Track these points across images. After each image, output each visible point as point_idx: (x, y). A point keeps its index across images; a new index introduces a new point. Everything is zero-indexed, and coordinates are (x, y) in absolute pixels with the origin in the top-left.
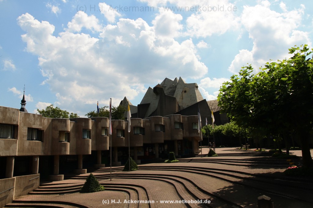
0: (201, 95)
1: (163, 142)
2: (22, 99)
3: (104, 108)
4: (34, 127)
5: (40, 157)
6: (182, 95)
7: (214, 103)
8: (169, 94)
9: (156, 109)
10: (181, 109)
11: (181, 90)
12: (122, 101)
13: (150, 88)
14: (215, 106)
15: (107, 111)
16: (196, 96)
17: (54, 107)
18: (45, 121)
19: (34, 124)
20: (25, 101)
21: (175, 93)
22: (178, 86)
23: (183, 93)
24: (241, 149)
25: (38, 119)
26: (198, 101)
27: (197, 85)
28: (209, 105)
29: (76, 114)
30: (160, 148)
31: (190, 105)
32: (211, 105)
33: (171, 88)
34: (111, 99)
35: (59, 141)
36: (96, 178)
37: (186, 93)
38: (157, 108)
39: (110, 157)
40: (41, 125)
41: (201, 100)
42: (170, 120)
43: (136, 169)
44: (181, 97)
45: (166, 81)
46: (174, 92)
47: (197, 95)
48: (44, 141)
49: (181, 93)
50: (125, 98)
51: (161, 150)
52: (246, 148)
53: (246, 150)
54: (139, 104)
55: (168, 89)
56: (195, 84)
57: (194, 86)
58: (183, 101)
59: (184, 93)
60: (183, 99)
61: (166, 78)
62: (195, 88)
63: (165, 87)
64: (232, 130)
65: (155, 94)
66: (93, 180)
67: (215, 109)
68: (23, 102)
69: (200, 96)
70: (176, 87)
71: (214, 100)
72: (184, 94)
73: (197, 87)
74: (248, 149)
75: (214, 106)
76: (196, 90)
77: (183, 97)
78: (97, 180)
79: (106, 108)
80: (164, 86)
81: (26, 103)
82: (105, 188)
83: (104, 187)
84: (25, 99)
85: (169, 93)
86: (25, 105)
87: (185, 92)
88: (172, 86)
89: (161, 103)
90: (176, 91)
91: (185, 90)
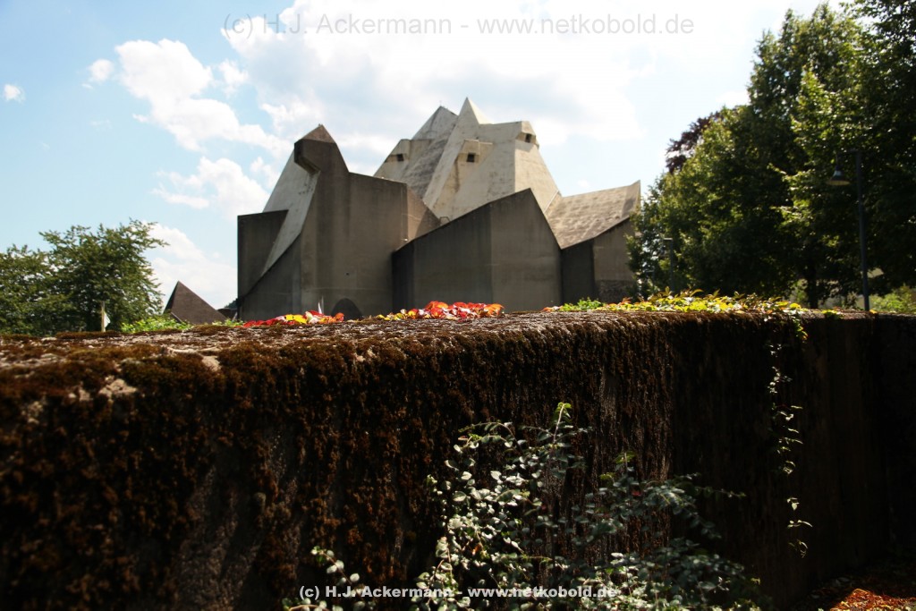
0: (545, 171)
6: (457, 173)
7: (590, 204)
11: (459, 151)
14: (589, 218)
16: (513, 173)
23: (463, 162)
32: (577, 212)
37: (475, 164)
44: (453, 182)
49: (452, 165)
56: (518, 124)
57: (516, 135)
58: (453, 199)
59: (466, 163)
60: (457, 187)
61: (440, 108)
62: (522, 143)
72: (465, 168)
73: (529, 138)
75: (586, 216)
76: (518, 154)
77: (457, 180)
87: (471, 158)
89: (322, 207)
90: (442, 156)
91: (471, 152)
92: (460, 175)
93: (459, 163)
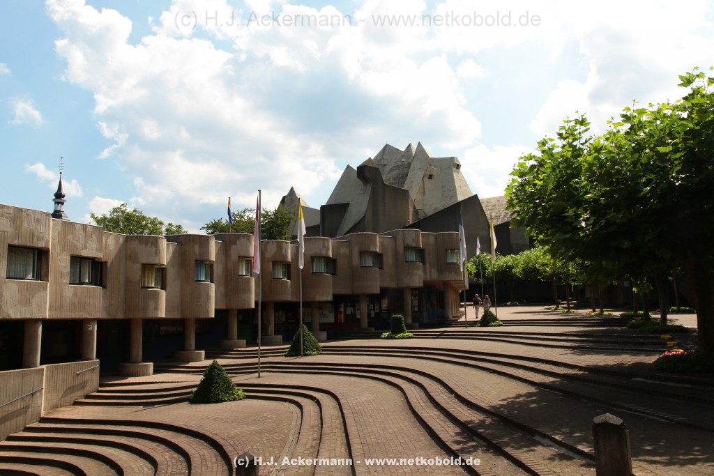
0: (467, 186)
1: (377, 291)
2: (56, 190)
3: (244, 212)
4: (84, 253)
5: (101, 322)
6: (424, 185)
7: (496, 203)
8: (394, 181)
9: (361, 217)
10: (421, 216)
11: (420, 174)
12: (284, 198)
13: (348, 167)
14: (499, 211)
15: (250, 219)
16: (455, 186)
17: (129, 210)
18: (108, 240)
19: (86, 248)
20: (63, 196)
21: (408, 181)
22: (415, 165)
23: (426, 179)
24: (556, 309)
25: (94, 236)
26: (460, 198)
27: (458, 161)
28: (484, 209)
29: (179, 227)
30: (372, 305)
31: (441, 208)
32: (490, 208)
33: (398, 167)
34: (260, 191)
35: (142, 288)
36: (227, 370)
37: (432, 181)
38: (365, 214)
39: (257, 325)
40: (100, 249)
41: (466, 197)
42: (395, 241)
43: (316, 353)
44: (422, 190)
45: (386, 151)
46: (405, 176)
47: (457, 184)
48: (108, 285)
49: (420, 181)
50: (292, 190)
51: (374, 309)
52: (569, 308)
53: (567, 312)
54: (324, 204)
55: (392, 170)
56: (452, 159)
57: (452, 165)
58: (423, 199)
59: (428, 180)
60: (424, 193)
61: (387, 145)
62: (454, 169)
63: (385, 165)
64: (537, 266)
65: (361, 182)
66: (219, 375)
67: (497, 217)
68: (59, 196)
69: (464, 188)
70: (409, 165)
71: (496, 198)
72: (428, 183)
73: (458, 166)
74: (571, 310)
75: (497, 210)
76: (455, 174)
77: (424, 189)
78: (229, 375)
79: (247, 213)
80: (382, 162)
81: (64, 199)
82: (246, 394)
83: (245, 391)
84: (64, 191)
85: (394, 179)
86: (63, 204)
87: (430, 177)
88: (399, 164)
89: (374, 201)
90: (410, 174)
91: (431, 173)
92: (426, 187)
93: (425, 179)
